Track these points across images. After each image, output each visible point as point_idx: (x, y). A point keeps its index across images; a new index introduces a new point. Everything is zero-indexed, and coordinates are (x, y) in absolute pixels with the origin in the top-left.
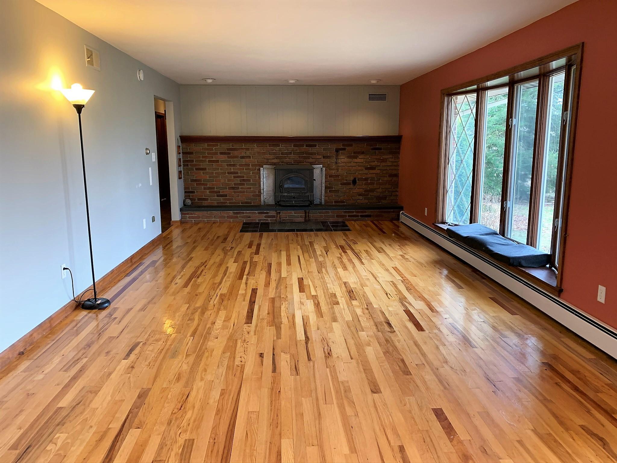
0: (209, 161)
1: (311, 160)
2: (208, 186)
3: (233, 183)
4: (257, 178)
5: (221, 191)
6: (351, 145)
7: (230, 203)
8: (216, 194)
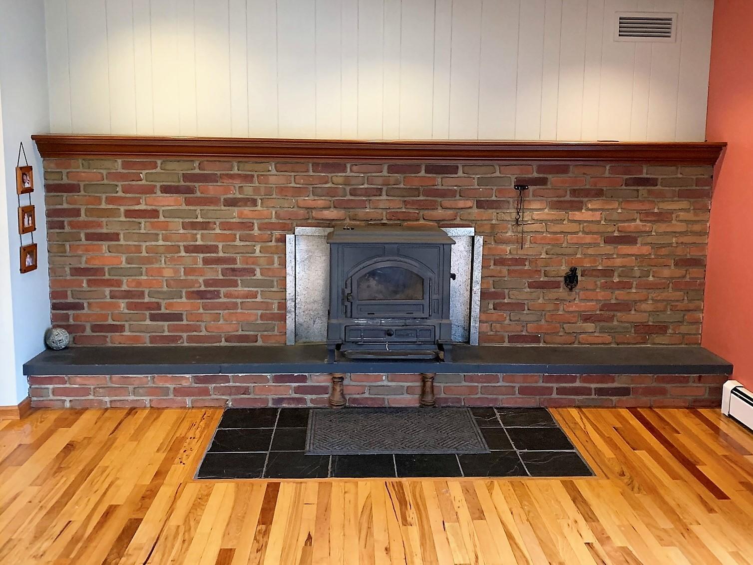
0: (129, 214)
1: (439, 213)
2: (125, 287)
3: (201, 280)
4: (276, 265)
5: (163, 303)
6: (564, 170)
7: (190, 339)
8: (147, 313)
